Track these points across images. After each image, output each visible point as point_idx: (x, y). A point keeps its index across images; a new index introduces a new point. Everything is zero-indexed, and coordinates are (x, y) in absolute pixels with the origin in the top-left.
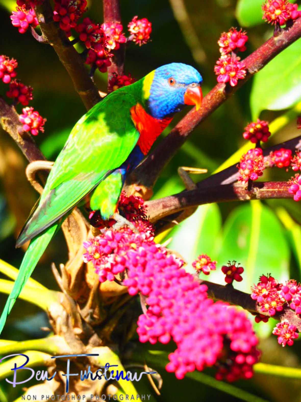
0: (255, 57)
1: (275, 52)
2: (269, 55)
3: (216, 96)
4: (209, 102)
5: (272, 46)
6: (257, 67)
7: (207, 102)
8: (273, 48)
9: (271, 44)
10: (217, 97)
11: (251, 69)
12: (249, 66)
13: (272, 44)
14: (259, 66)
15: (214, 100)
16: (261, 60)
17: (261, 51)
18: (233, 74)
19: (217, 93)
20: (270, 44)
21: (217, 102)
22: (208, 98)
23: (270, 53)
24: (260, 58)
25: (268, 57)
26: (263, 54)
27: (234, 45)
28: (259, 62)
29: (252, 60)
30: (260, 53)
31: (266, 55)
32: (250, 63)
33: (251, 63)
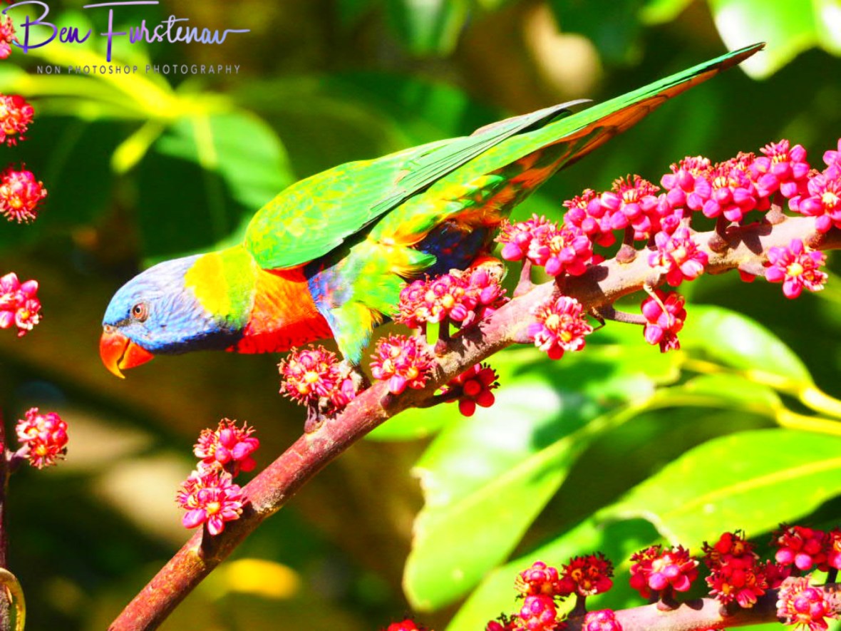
0: (266, 478)
1: (307, 465)
2: (296, 472)
3: (184, 562)
4: (170, 576)
5: (301, 453)
6: (270, 500)
7: (167, 577)
8: (302, 458)
9: (300, 448)
10: (187, 565)
11: (257, 502)
12: (254, 496)
13: (301, 450)
14: (274, 497)
15: (180, 572)
16: (279, 484)
17: (280, 464)
18: (213, 506)
19: (186, 557)
20: (297, 450)
21: (186, 578)
22: (169, 569)
23: (298, 467)
24: (275, 479)
25: (293, 477)
26: (283, 471)
27: (225, 454)
28: (274, 489)
29: (260, 483)
30: (276, 468)
31: (290, 472)
32: (256, 490)
33: (258, 491)
